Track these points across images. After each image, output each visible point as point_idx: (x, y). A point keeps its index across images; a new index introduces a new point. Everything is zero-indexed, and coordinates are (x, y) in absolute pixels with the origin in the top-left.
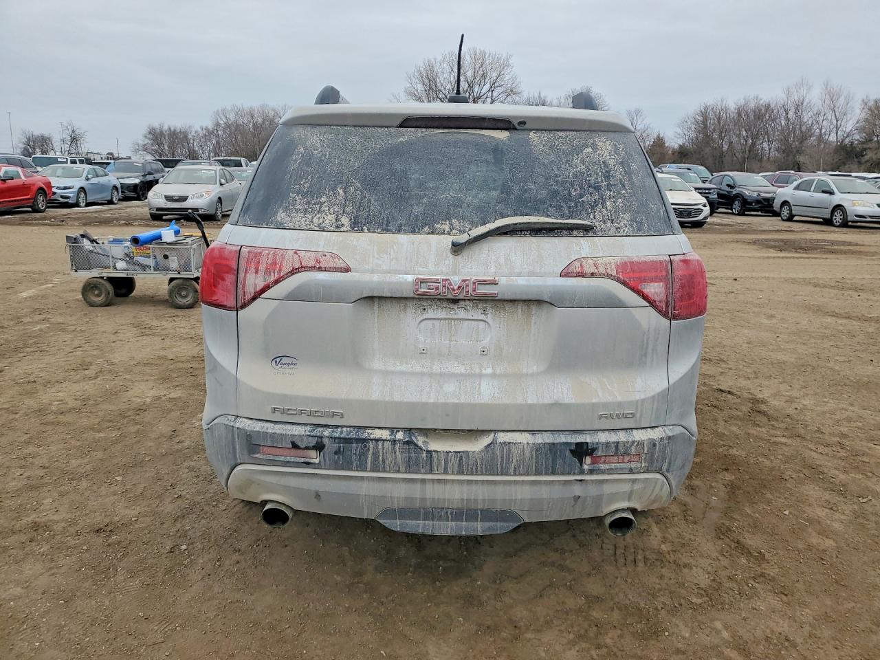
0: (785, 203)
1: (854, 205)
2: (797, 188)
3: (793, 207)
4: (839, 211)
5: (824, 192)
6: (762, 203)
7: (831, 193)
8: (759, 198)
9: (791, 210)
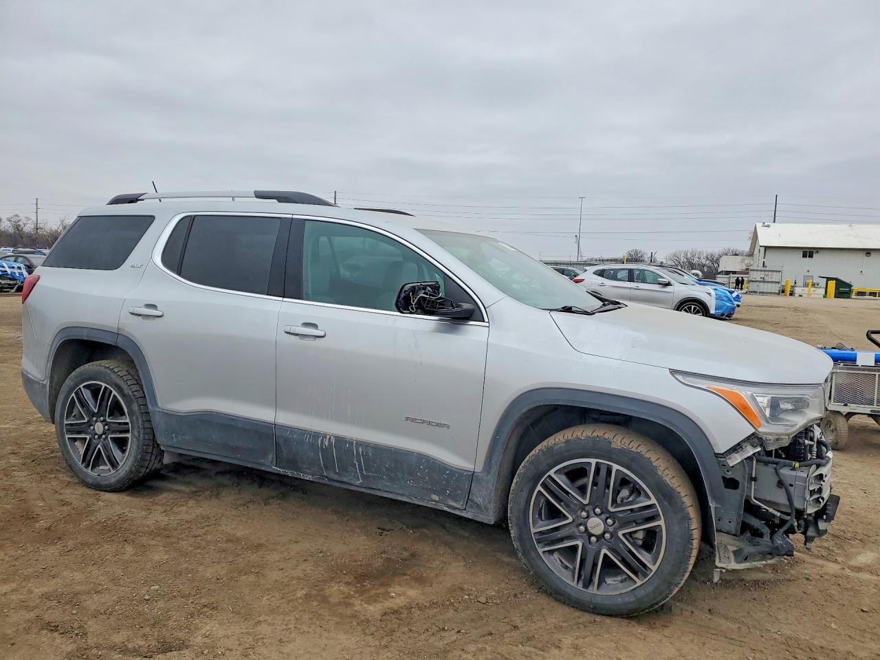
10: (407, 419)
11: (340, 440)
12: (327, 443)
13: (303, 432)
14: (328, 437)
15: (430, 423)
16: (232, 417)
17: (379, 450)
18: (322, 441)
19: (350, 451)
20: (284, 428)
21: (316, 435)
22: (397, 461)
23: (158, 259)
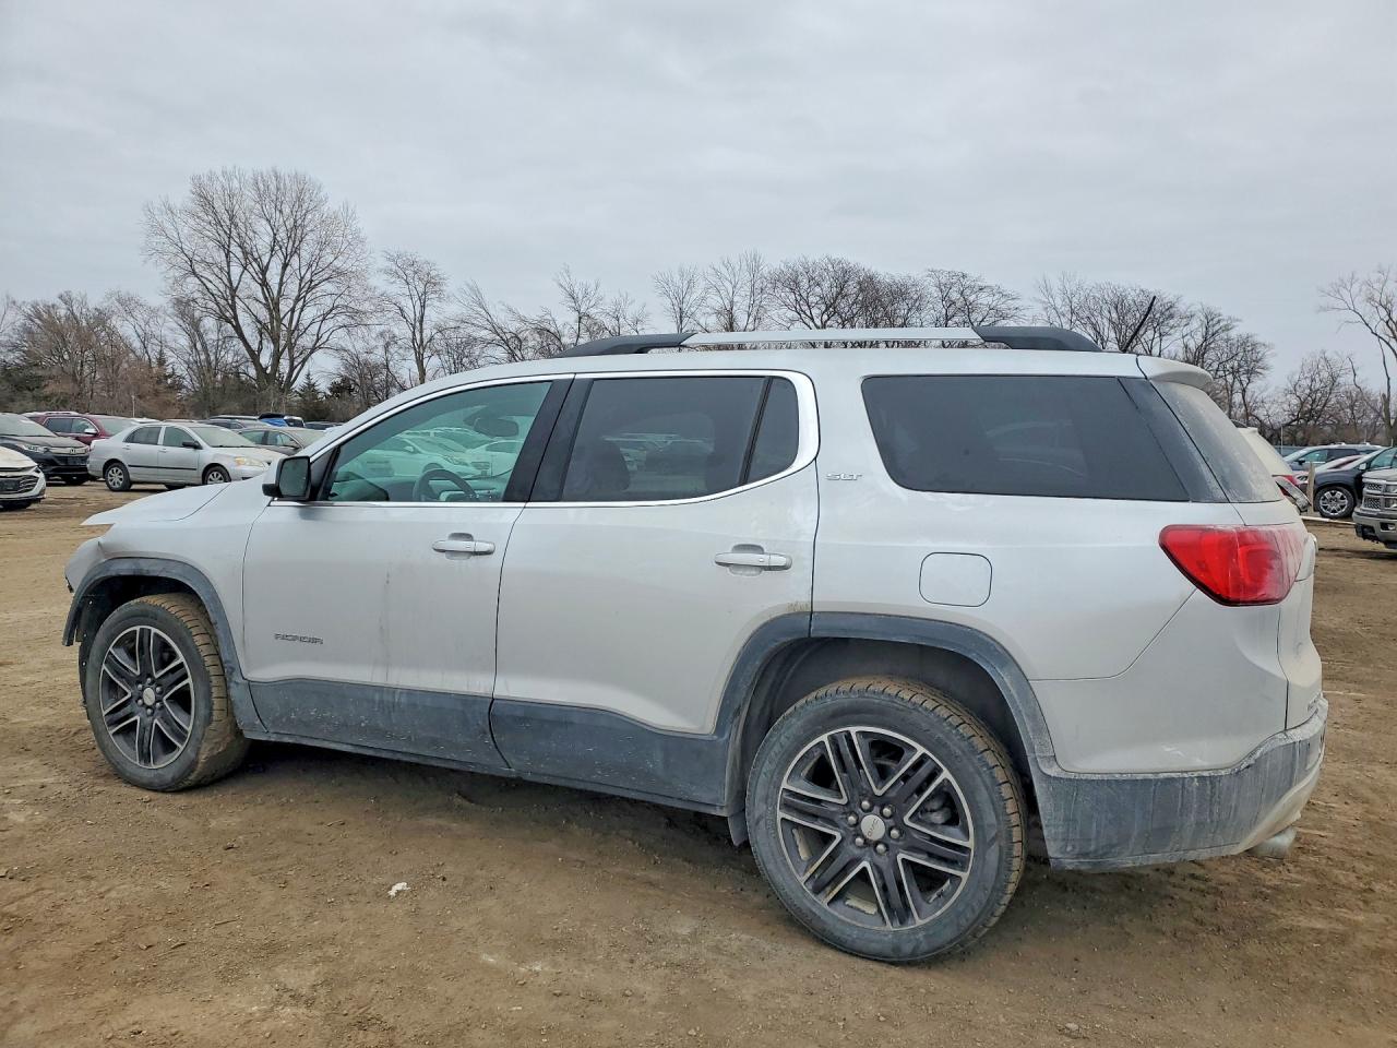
0: (112, 463)
1: (239, 463)
2: (131, 439)
3: (129, 468)
4: (215, 473)
5: (186, 445)
6: (55, 464)
7: (197, 447)
8: (49, 455)
9: (126, 473)
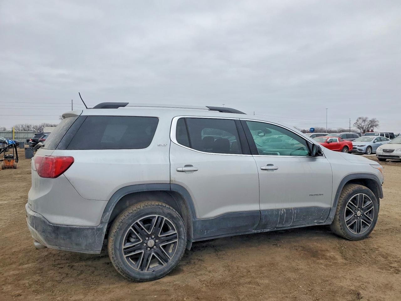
10: (310, 195)
11: (287, 210)
12: (283, 213)
13: (272, 210)
14: (283, 210)
15: (317, 195)
16: (239, 213)
17: (302, 209)
18: (281, 212)
19: (291, 213)
20: (265, 211)
21: (278, 210)
22: (307, 211)
23: (174, 140)
